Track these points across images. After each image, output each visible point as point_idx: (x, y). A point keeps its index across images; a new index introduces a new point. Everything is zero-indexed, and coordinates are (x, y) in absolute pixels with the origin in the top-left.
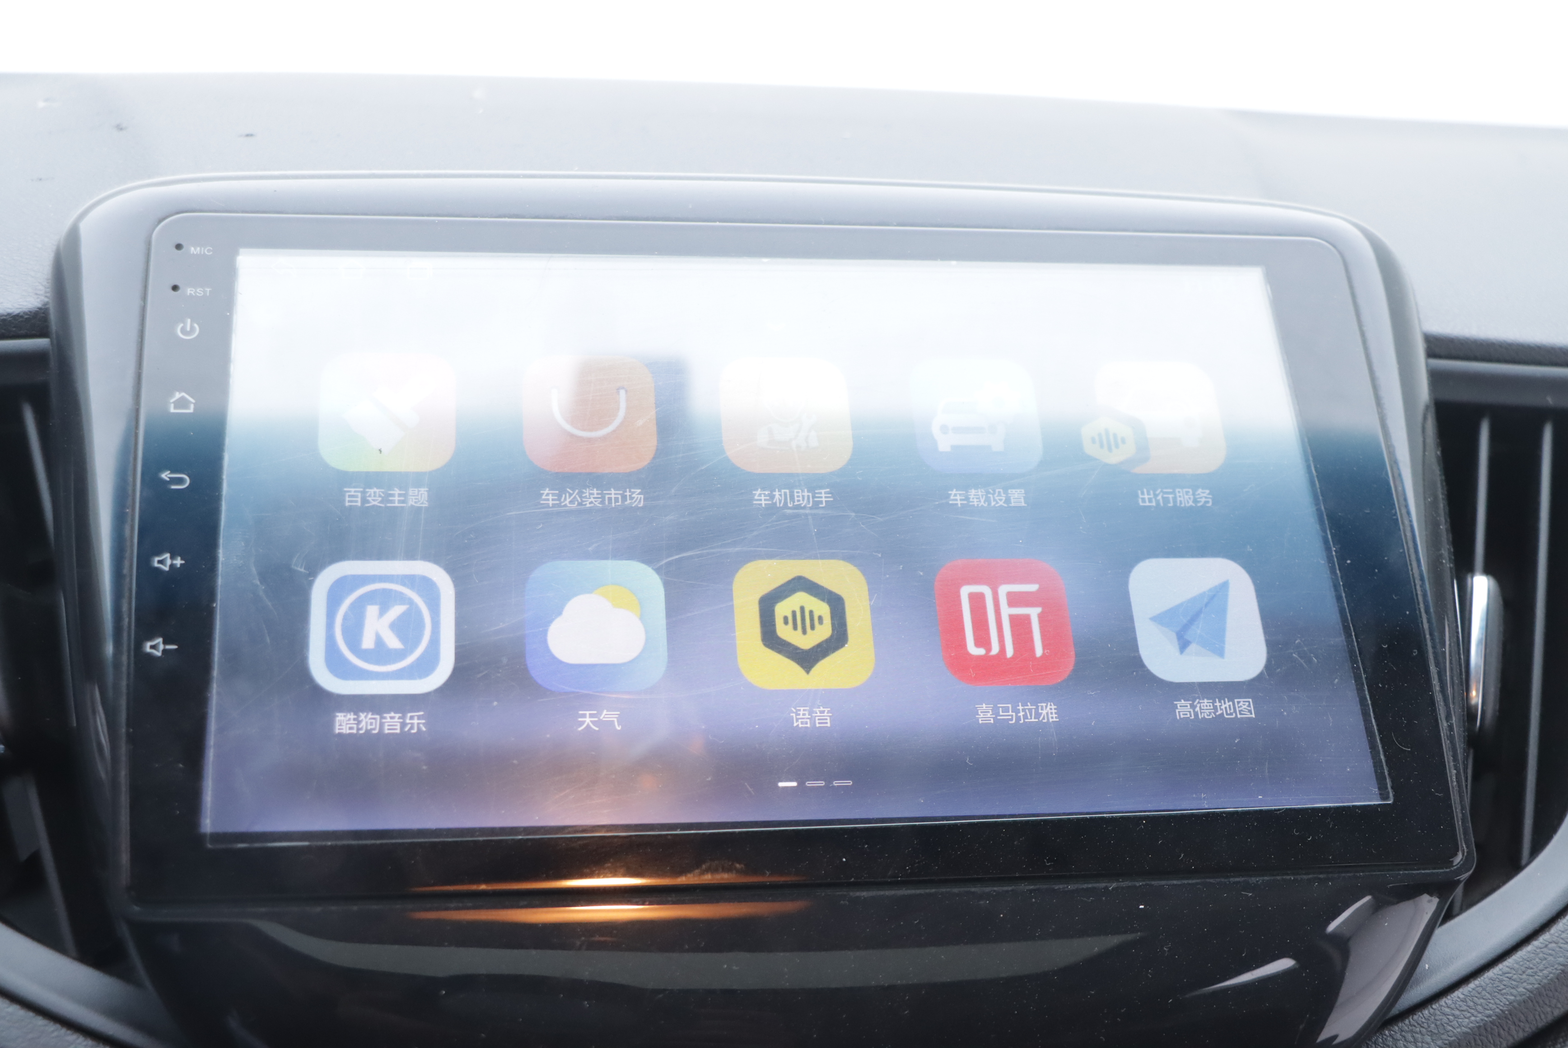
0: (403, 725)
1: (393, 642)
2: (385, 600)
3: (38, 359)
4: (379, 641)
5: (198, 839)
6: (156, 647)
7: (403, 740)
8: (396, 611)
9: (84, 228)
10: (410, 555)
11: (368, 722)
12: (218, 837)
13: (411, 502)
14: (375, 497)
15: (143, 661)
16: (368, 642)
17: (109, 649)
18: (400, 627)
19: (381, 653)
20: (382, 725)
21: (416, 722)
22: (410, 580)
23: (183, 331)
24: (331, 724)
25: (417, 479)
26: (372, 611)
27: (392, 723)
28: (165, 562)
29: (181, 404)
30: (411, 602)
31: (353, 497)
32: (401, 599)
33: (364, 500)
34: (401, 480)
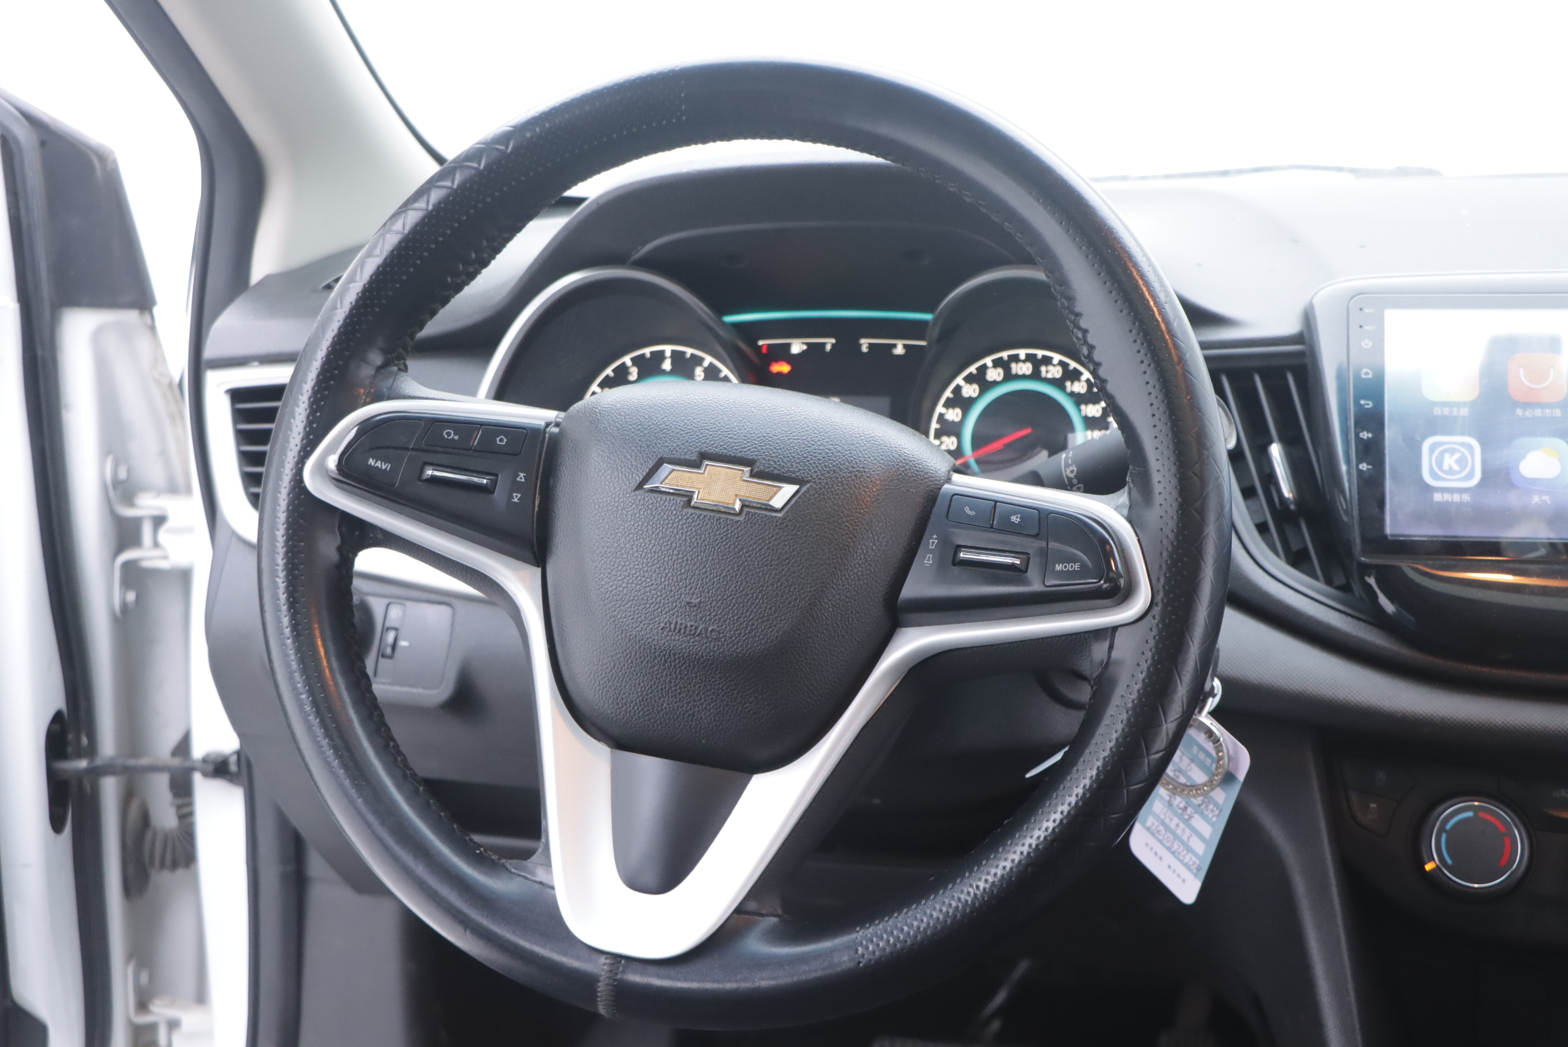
0: (1461, 498)
1: (1456, 467)
2: (1452, 451)
3: (1301, 354)
4: (1451, 468)
5: (1386, 537)
6: (1364, 467)
7: (1462, 504)
8: (1457, 456)
9: (1316, 302)
10: (1462, 434)
11: (1447, 497)
12: (1392, 535)
13: (1462, 413)
14: (1446, 411)
15: (1360, 472)
16: (1446, 467)
17: (1344, 468)
18: (1458, 462)
19: (1451, 471)
20: (1452, 498)
21: (1466, 498)
22: (1463, 444)
23: (1365, 345)
24: (1432, 497)
25: (1464, 404)
26: (1447, 456)
27: (1457, 498)
28: (1365, 435)
29: (1367, 373)
30: (1463, 453)
31: (1437, 411)
32: (1459, 451)
33: (1442, 413)
34: (1457, 405)
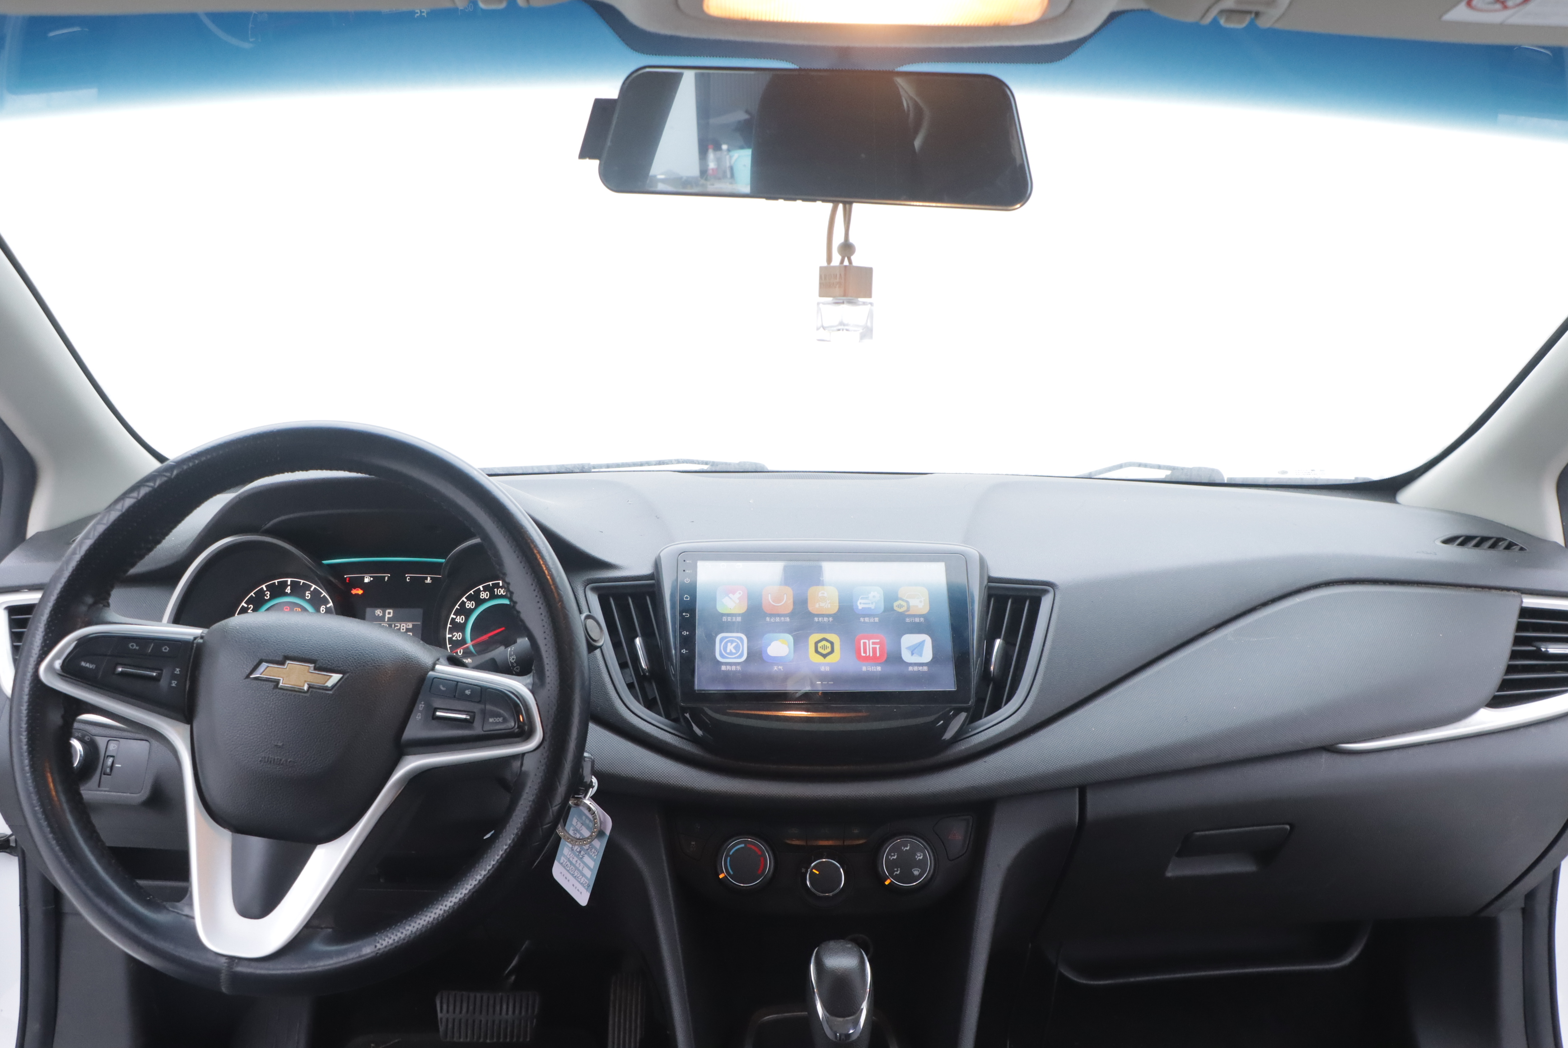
0: (736, 669)
1: (734, 651)
2: (732, 642)
3: (652, 585)
4: (731, 651)
5: (695, 691)
6: (684, 651)
7: (736, 672)
8: (734, 644)
9: (661, 554)
10: (737, 632)
11: (729, 668)
12: (698, 690)
13: (738, 620)
14: (729, 619)
15: (681, 654)
16: (728, 651)
17: (673, 652)
18: (735, 648)
19: (731, 653)
20: (731, 668)
21: (739, 668)
22: (737, 638)
23: (687, 581)
24: (721, 668)
25: (739, 615)
26: (729, 644)
27: (734, 668)
28: (685, 633)
29: (687, 598)
30: (737, 642)
31: (725, 618)
32: (736, 642)
33: (727, 620)
34: (736, 615)
